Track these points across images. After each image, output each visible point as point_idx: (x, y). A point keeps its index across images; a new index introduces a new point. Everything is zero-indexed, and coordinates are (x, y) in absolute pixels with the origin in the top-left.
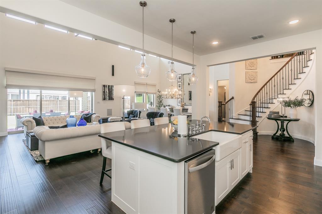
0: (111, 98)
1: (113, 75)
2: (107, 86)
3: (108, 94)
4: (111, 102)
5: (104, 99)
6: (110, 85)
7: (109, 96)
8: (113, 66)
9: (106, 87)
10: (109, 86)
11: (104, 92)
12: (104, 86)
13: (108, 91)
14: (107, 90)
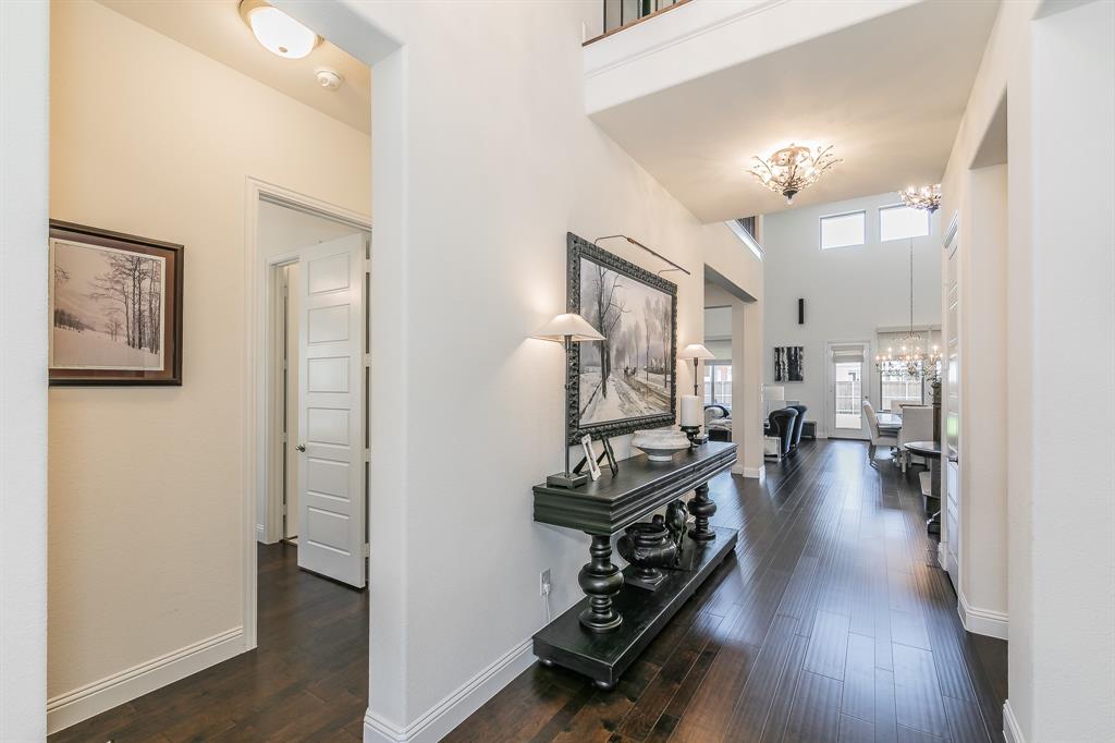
0: (795, 376)
1: (801, 321)
2: (786, 350)
3: (787, 367)
4: (795, 385)
5: (778, 379)
6: (793, 345)
7: (789, 372)
8: (801, 302)
9: (783, 351)
10: (789, 349)
11: (778, 363)
12: (777, 350)
13: (786, 362)
14: (784, 358)
